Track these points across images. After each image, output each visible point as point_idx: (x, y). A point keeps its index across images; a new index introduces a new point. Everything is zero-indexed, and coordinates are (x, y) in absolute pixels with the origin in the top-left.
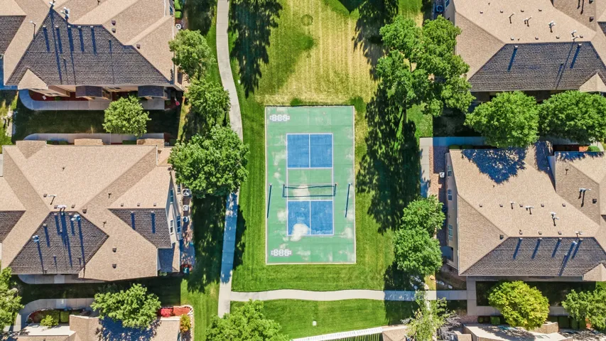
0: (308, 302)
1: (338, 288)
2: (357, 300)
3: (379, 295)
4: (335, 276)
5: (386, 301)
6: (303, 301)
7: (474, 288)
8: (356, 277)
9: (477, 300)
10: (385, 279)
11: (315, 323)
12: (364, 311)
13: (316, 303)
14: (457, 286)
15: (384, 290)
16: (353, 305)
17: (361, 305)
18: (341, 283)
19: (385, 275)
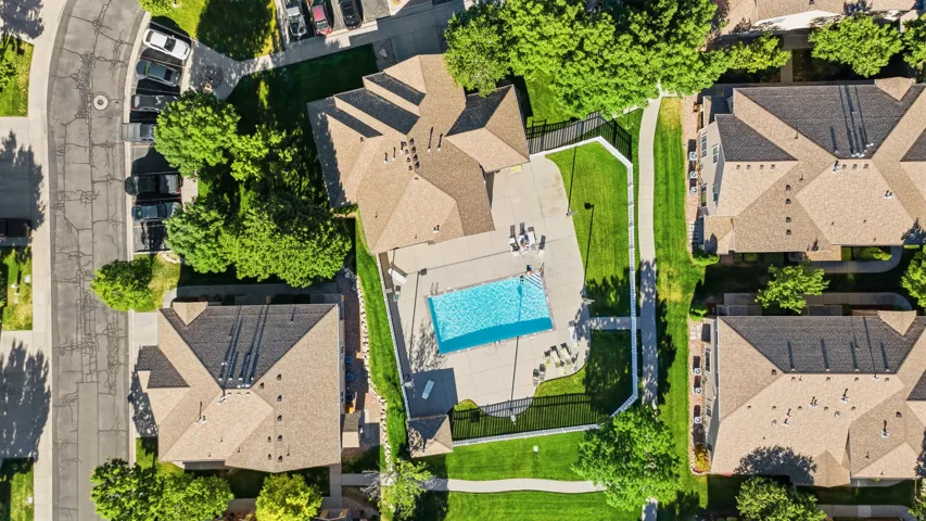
0: (545, 478)
1: (507, 494)
2: (483, 479)
3: (453, 485)
4: (510, 510)
5: (446, 477)
6: (551, 478)
7: (332, 488)
8: (484, 509)
9: (328, 472)
10: (447, 506)
11: (536, 449)
12: (473, 465)
13: (535, 474)
14: (354, 490)
15: (448, 492)
16: (488, 473)
17: (478, 472)
18: (503, 501)
19: (447, 511)
